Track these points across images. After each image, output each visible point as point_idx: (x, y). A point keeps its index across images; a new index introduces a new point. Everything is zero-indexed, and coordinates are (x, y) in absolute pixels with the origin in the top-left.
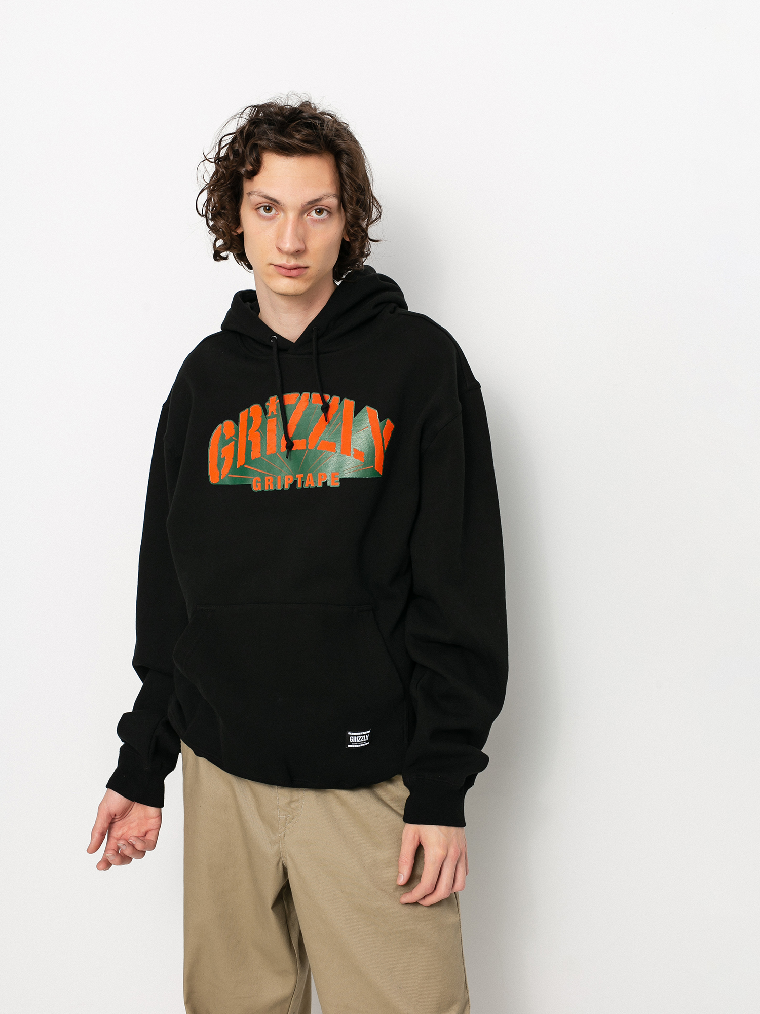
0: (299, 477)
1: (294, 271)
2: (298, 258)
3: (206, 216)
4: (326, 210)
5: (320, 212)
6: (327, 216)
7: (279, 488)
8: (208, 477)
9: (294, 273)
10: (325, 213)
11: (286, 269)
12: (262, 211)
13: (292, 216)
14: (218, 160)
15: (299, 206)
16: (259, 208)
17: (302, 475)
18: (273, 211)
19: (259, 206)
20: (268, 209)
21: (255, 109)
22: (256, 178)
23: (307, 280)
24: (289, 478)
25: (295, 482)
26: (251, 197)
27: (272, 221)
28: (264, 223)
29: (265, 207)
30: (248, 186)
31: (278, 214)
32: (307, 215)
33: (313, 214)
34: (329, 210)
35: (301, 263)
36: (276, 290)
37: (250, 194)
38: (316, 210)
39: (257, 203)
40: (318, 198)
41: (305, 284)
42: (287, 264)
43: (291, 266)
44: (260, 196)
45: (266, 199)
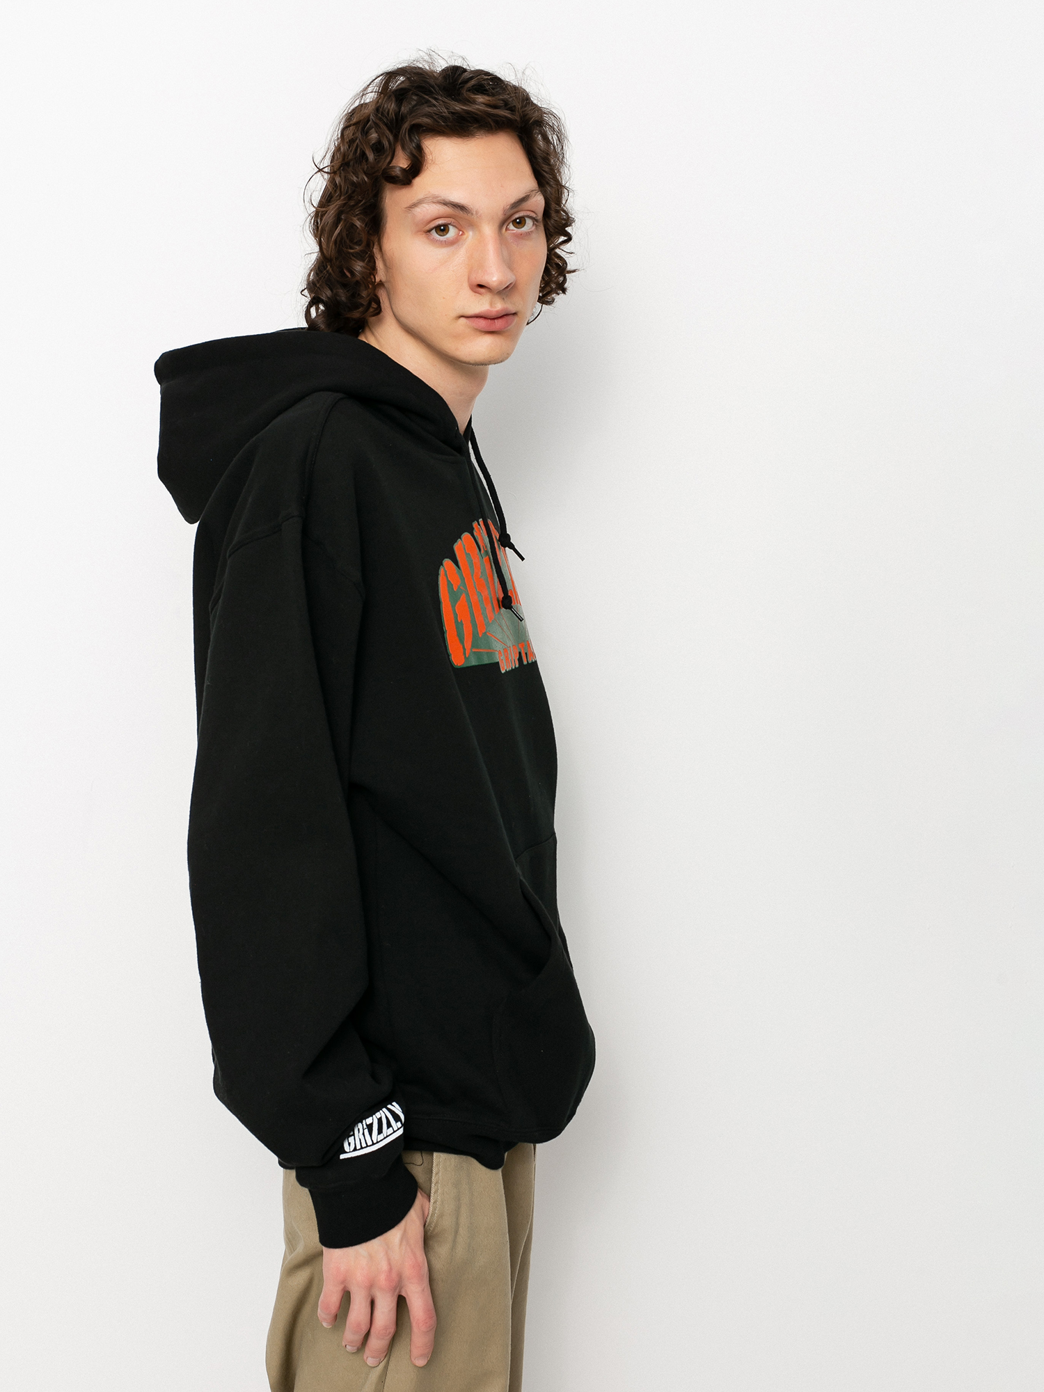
1: (500, 320)
2: (505, 299)
5: (521, 222)
6: (531, 229)
9: (498, 324)
10: (529, 223)
11: (488, 319)
12: (434, 234)
13: (489, 230)
16: (429, 231)
18: (452, 232)
19: (428, 228)
20: (443, 230)
22: (418, 181)
27: (455, 246)
28: (442, 252)
29: (438, 226)
31: (463, 234)
32: (506, 230)
33: (511, 227)
34: (534, 215)
35: (509, 306)
38: (516, 220)
39: (429, 217)
40: (524, 195)
42: (492, 309)
43: (497, 311)
44: (434, 202)
45: (445, 207)
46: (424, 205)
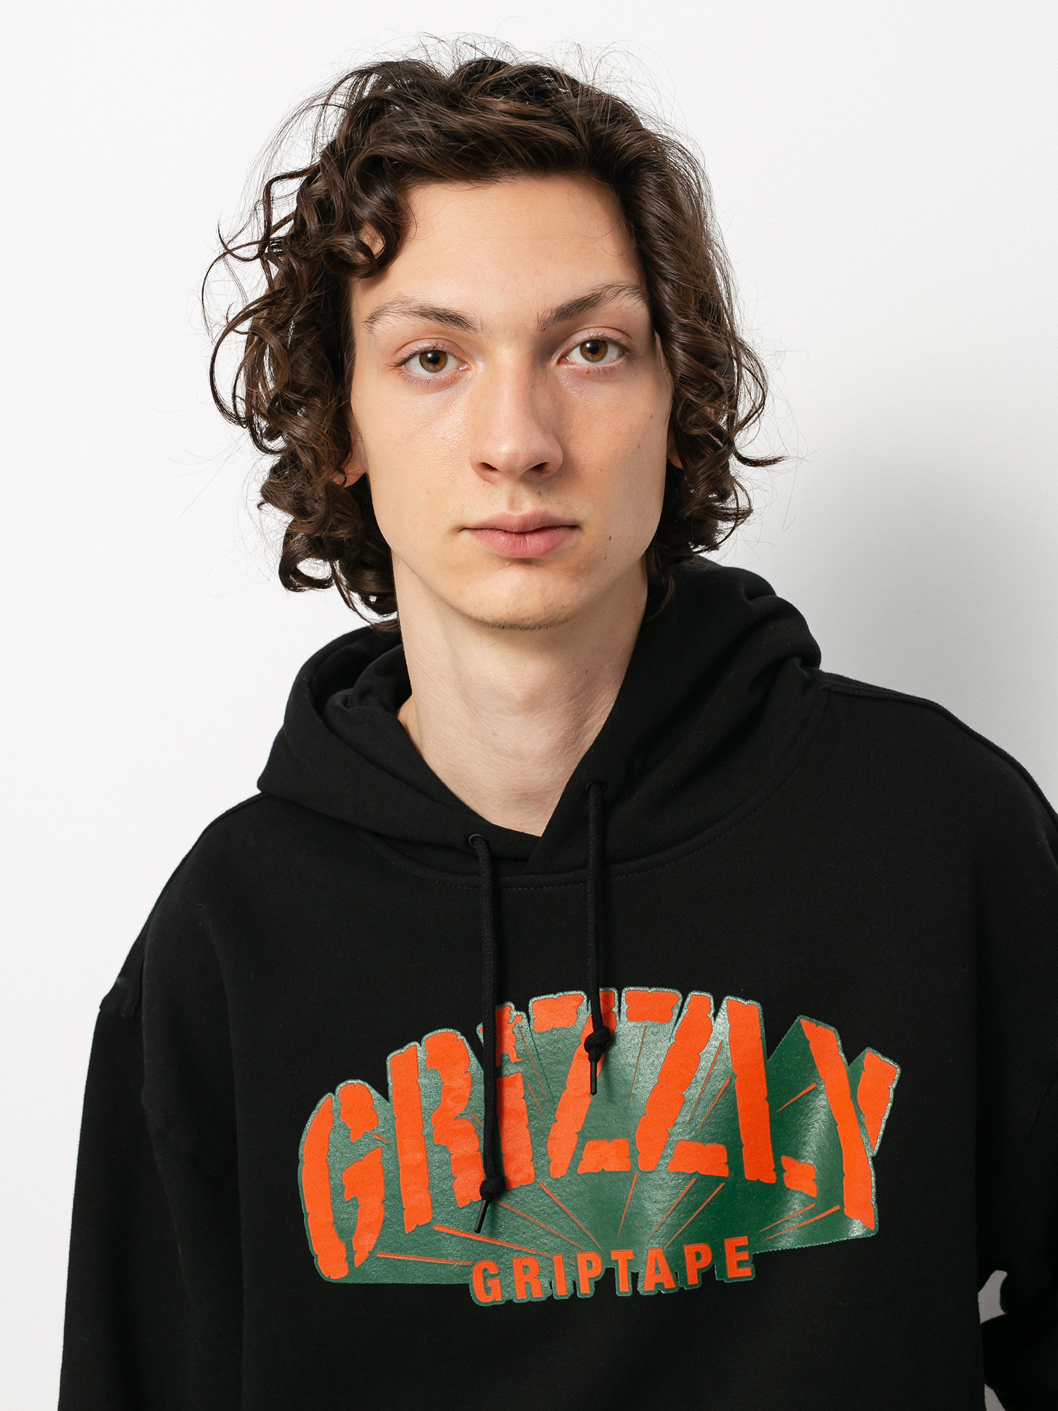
0: (621, 1259)
1: (533, 537)
2: (545, 495)
3: (248, 422)
4: (616, 343)
5: (595, 349)
6: (621, 361)
7: (562, 1292)
8: (310, 1258)
9: (535, 543)
10: (612, 353)
11: (511, 533)
12: (416, 367)
14: (267, 249)
15: (532, 325)
16: (405, 361)
17: (629, 1254)
18: (451, 363)
19: (404, 353)
20: (434, 359)
21: (367, 81)
23: (580, 571)
24: (589, 1262)
25: (610, 1274)
26: (379, 326)
27: (453, 389)
28: (430, 401)
29: (422, 354)
30: (364, 301)
31: (468, 369)
32: (559, 362)
33: (576, 356)
35: (556, 508)
36: (479, 612)
37: (373, 318)
38: (583, 344)
39: (398, 342)
40: (587, 294)
41: (575, 584)
42: (512, 513)
43: (524, 518)
44: (405, 313)
45: (426, 320)
46: (388, 318)
